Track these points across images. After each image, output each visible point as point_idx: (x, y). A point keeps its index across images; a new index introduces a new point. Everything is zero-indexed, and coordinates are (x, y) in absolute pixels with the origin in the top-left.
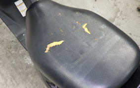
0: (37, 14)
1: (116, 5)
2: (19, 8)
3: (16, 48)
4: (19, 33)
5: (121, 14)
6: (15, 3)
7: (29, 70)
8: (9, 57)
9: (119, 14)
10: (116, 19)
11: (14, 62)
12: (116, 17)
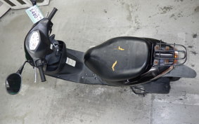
0: (96, 60)
1: (123, 4)
2: (69, 64)
3: (82, 91)
4: (79, 79)
5: (132, 7)
6: (67, 63)
7: (103, 97)
8: (83, 101)
9: (131, 9)
10: (132, 14)
11: (89, 101)
12: (130, 12)
